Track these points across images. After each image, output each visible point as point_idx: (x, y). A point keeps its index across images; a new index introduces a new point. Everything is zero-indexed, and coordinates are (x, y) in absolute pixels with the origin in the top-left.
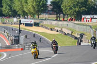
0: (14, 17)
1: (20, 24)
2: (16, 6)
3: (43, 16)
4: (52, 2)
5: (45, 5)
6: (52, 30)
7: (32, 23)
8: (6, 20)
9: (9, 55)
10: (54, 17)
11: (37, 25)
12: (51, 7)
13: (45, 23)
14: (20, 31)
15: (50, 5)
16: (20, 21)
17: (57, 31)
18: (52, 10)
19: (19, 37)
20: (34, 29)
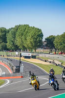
0: (16, 51)
1: (21, 56)
2: (18, 42)
3: (39, 50)
4: (46, 39)
5: (40, 42)
6: (46, 61)
7: (30, 55)
8: (10, 53)
9: (12, 82)
10: (48, 51)
11: (34, 57)
12: (46, 43)
13: (40, 56)
14: (20, 62)
15: (45, 41)
16: (21, 54)
17: (50, 62)
18: (46, 45)
19: (19, 67)
20: (32, 60)
